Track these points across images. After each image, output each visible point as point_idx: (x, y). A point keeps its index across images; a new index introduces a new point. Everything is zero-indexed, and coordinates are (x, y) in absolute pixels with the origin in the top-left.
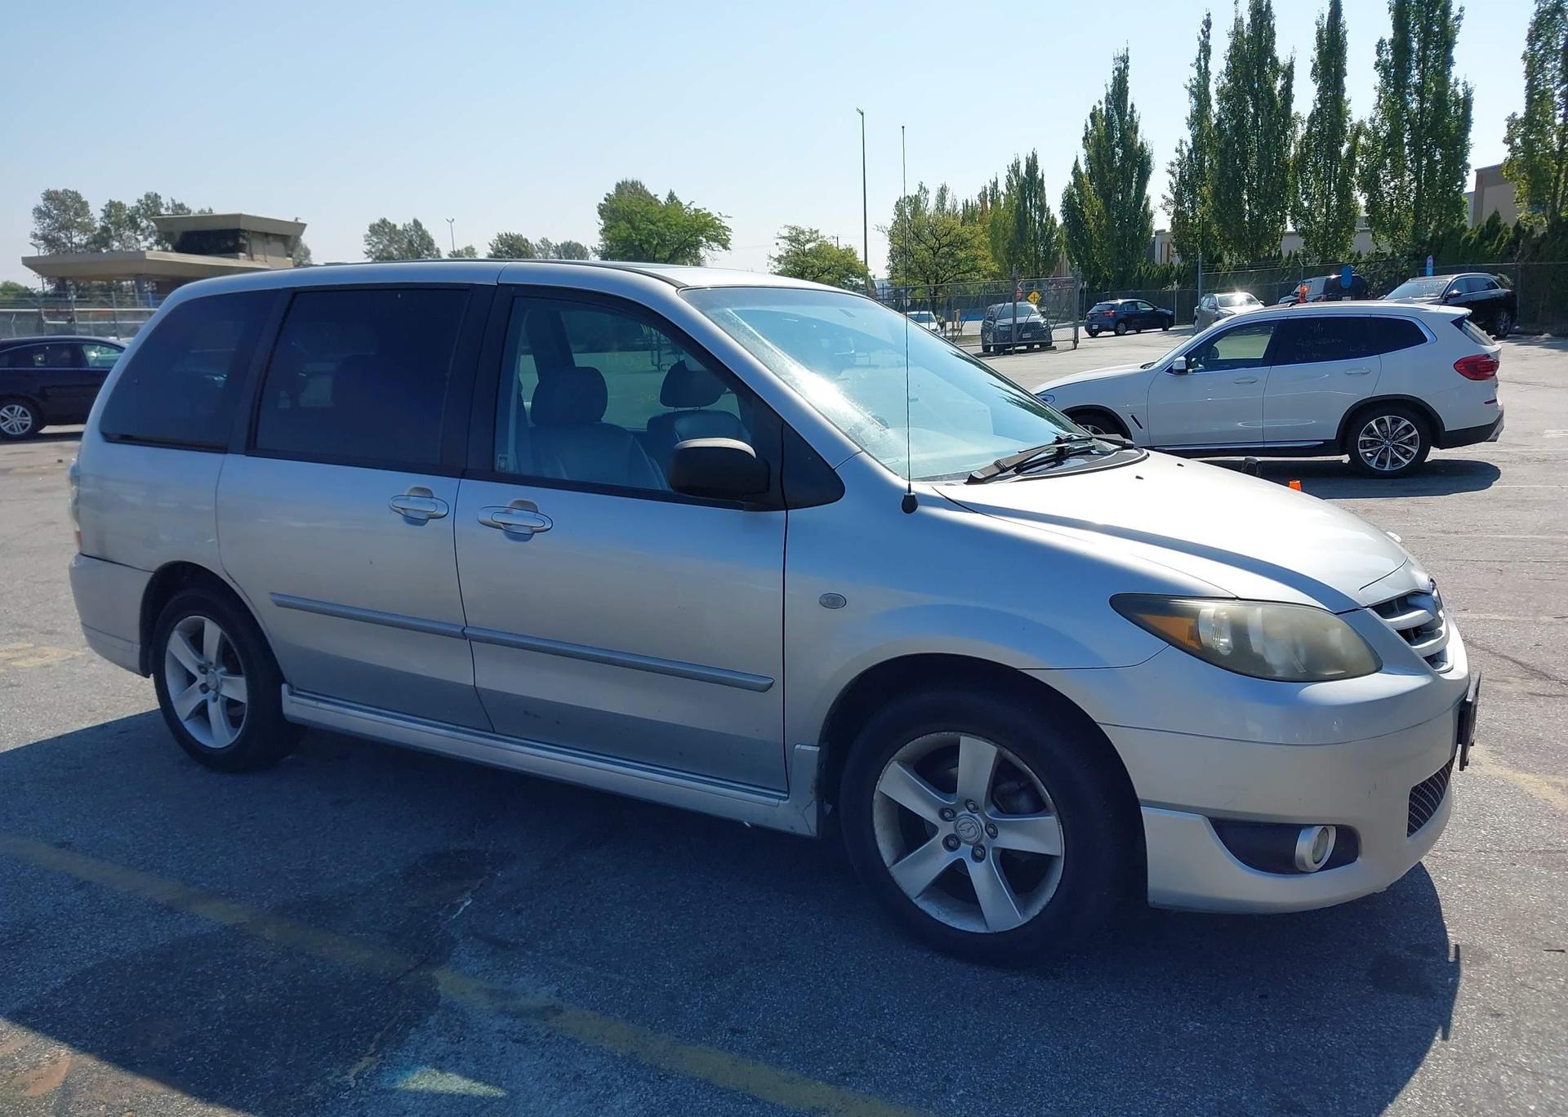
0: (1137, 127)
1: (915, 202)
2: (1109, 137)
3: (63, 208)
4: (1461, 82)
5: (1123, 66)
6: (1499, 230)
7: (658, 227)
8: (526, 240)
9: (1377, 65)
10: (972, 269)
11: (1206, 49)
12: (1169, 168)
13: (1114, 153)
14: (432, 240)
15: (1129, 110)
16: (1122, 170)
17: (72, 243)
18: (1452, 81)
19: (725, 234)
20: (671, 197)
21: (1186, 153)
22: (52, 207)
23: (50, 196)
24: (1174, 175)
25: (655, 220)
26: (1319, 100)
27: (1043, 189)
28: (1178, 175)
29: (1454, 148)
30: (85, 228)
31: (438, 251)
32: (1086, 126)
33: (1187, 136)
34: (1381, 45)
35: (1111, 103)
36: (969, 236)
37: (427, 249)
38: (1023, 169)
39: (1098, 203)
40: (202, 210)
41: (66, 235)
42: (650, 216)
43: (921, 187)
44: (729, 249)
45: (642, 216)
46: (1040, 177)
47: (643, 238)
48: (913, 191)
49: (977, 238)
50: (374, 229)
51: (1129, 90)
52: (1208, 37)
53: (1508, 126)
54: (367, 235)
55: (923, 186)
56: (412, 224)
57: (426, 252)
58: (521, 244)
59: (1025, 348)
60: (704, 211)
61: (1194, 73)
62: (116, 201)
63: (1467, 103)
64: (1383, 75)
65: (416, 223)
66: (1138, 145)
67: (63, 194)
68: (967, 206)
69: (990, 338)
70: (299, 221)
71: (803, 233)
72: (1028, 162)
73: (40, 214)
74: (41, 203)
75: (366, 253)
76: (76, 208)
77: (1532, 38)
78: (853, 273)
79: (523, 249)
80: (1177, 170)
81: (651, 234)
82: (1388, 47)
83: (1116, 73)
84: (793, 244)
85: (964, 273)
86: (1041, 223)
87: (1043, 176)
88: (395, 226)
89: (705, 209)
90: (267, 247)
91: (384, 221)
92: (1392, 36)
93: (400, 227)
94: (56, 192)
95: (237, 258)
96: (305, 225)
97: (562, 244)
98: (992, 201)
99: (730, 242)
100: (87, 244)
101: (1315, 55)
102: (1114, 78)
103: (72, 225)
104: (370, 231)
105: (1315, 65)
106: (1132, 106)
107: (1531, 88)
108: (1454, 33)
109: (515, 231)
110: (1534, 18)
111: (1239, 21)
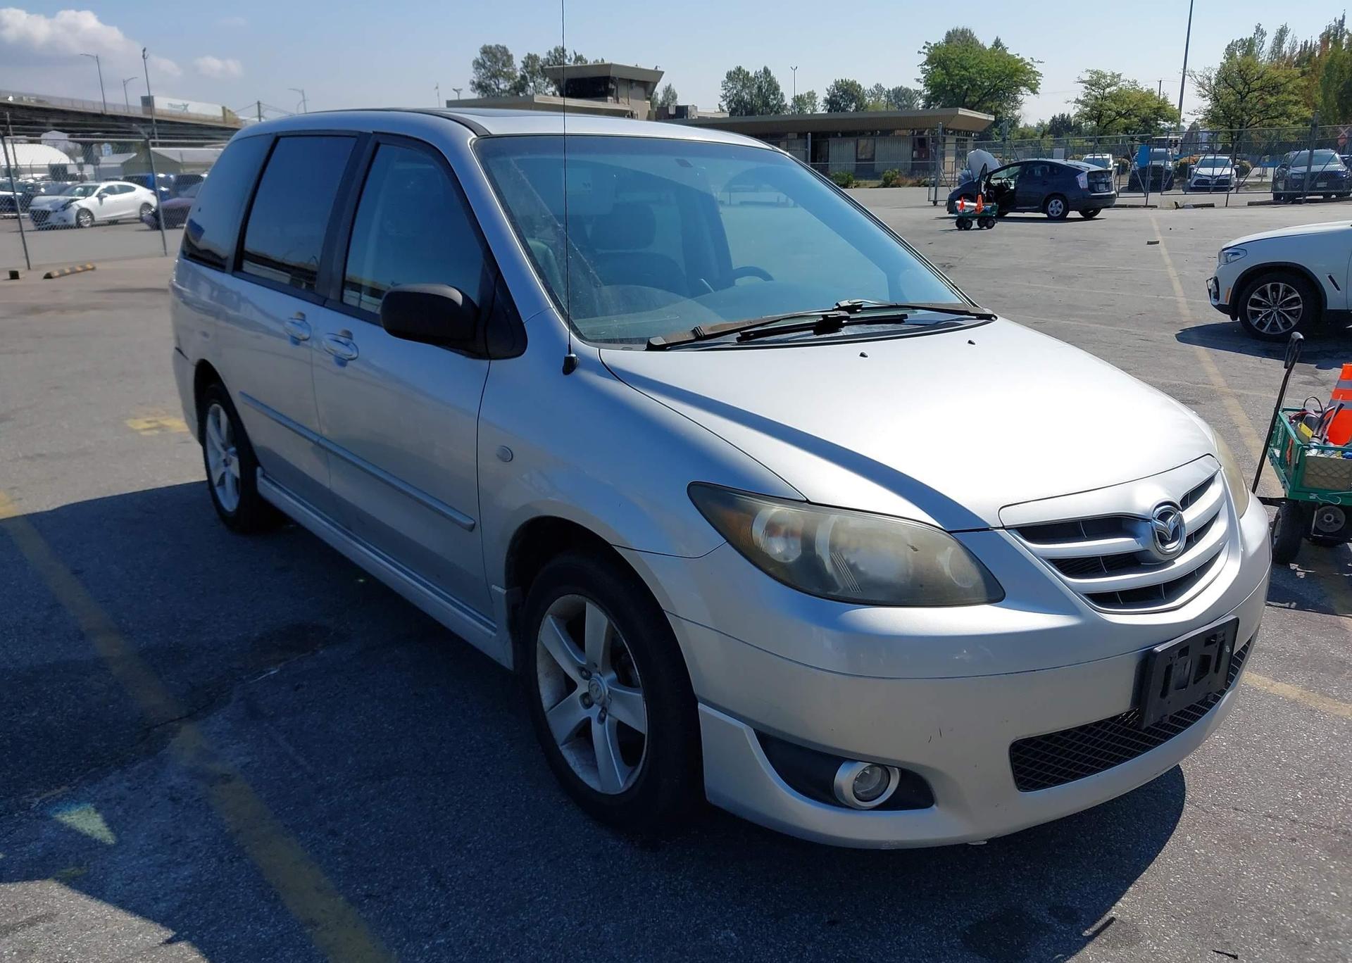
1: (1250, 45)
3: (494, 60)
7: (970, 72)
8: (859, 86)
10: (1281, 115)
14: (779, 86)
17: (498, 88)
19: (1034, 79)
20: (997, 43)
22: (486, 59)
23: (486, 51)
25: (968, 66)
30: (508, 77)
31: (782, 95)
36: (1283, 80)
37: (774, 94)
40: (597, 60)
41: (495, 83)
42: (964, 63)
43: (1258, 29)
44: (1037, 93)
45: (957, 63)
47: (955, 83)
48: (1248, 34)
49: (1293, 82)
50: (730, 76)
54: (724, 81)
55: (1261, 27)
56: (762, 71)
57: (772, 97)
58: (854, 89)
59: (1322, 197)
60: (1017, 57)
62: (533, 54)
65: (766, 71)
67: (495, 49)
68: (1305, 48)
69: (1281, 186)
70: (658, 69)
71: (1105, 77)
73: (478, 65)
74: (479, 55)
75: (722, 97)
76: (504, 61)
78: (1162, 117)
79: (856, 94)
81: (963, 79)
84: (1093, 88)
85: (1272, 118)
88: (748, 73)
89: (1018, 55)
90: (630, 92)
91: (739, 69)
93: (752, 74)
94: (490, 47)
95: (606, 101)
96: (663, 73)
97: (893, 90)
99: (1039, 86)
100: (510, 89)
103: (500, 74)
104: (727, 78)
109: (850, 78)
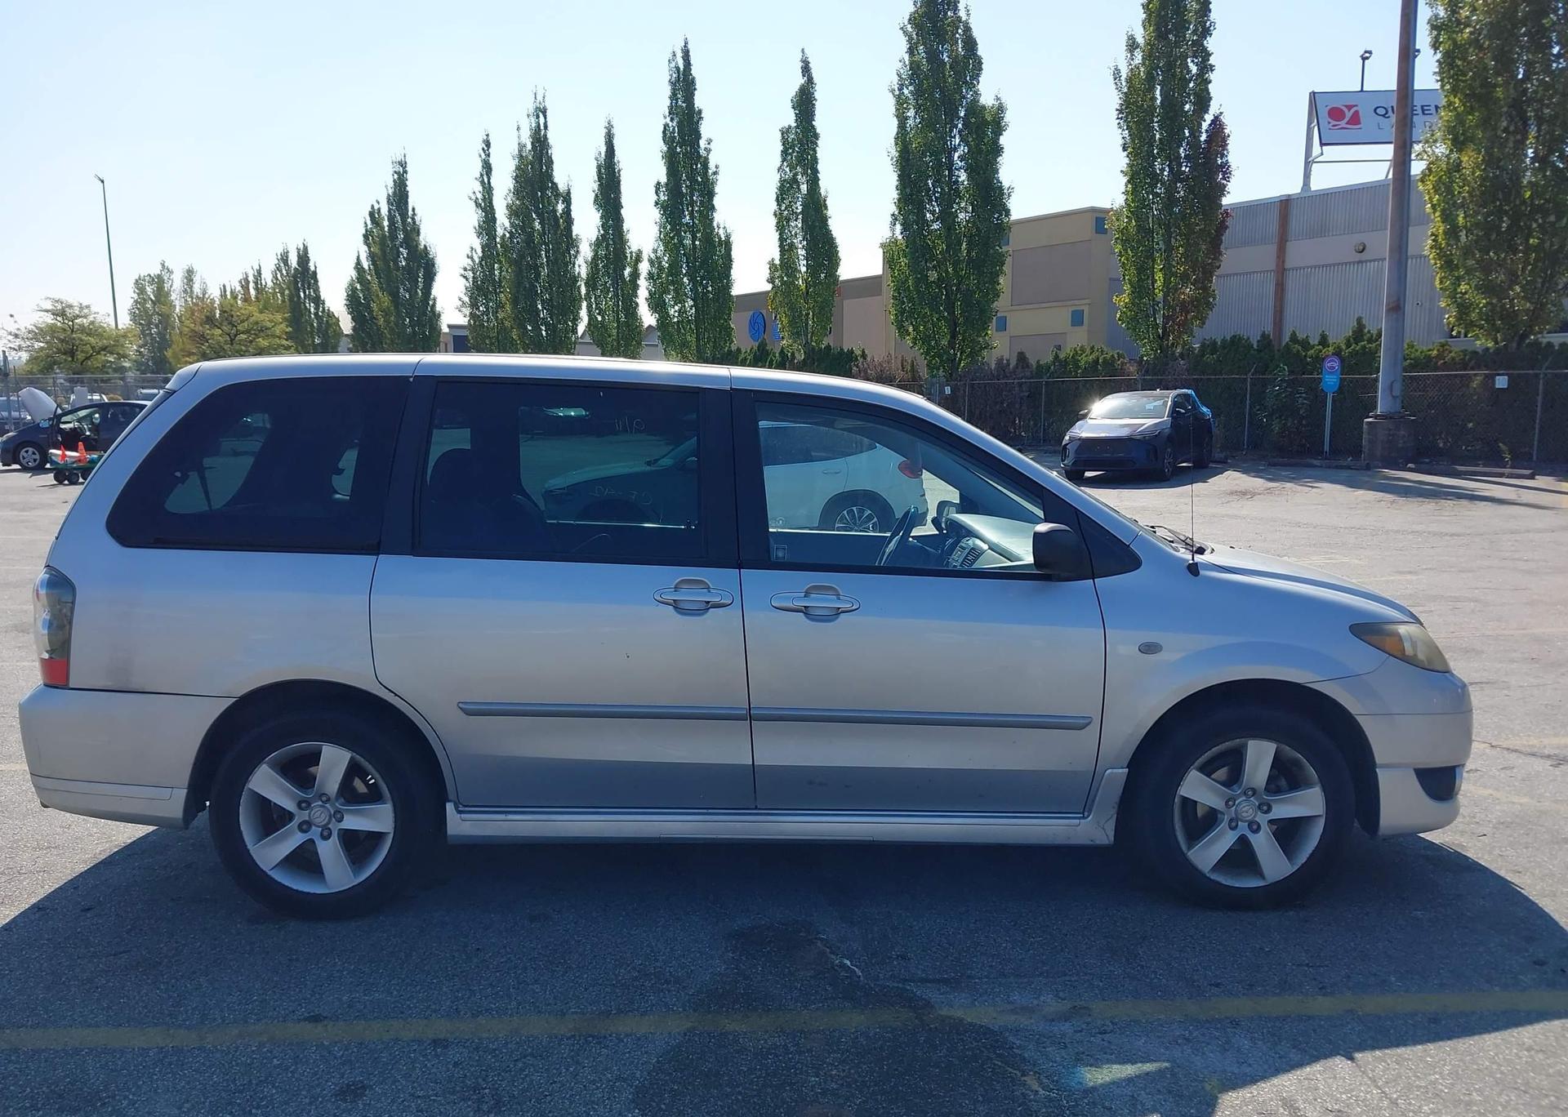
0: (419, 230)
1: (159, 282)
2: (393, 236)
4: (722, 226)
5: (402, 171)
6: (768, 354)
9: (657, 203)
11: (487, 167)
12: (463, 272)
13: (399, 253)
15: (410, 213)
16: (408, 269)
18: (715, 224)
21: (477, 261)
24: (467, 279)
26: (602, 227)
27: (316, 281)
28: (471, 280)
29: (722, 281)
32: (366, 223)
33: (477, 244)
34: (658, 185)
35: (392, 205)
36: (269, 325)
38: (293, 260)
39: (386, 300)
43: (163, 265)
46: (312, 268)
48: (155, 270)
51: (409, 194)
52: (489, 155)
53: (770, 269)
55: (166, 265)
61: (478, 188)
63: (727, 244)
64: (662, 212)
66: (422, 247)
71: (71, 306)
72: (298, 253)
77: (780, 200)
80: (470, 275)
82: (664, 189)
83: (396, 176)
84: (58, 318)
86: (316, 314)
87: (316, 267)
92: (666, 180)
98: (257, 289)
101: (596, 186)
102: (394, 181)
105: (596, 195)
106: (413, 209)
107: (782, 240)
108: (713, 183)
110: (779, 185)
111: (522, 147)
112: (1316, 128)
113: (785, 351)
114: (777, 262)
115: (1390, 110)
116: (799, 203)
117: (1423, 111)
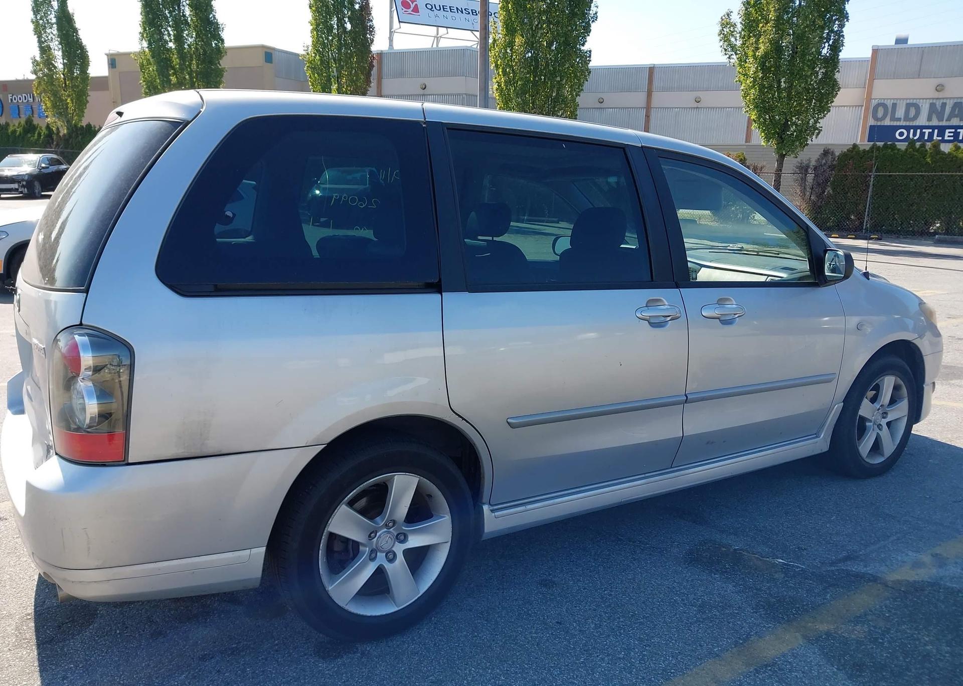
112: (395, 11)
113: (50, 126)
114: (38, 58)
115: (433, 6)
116: (52, 16)
117: (451, 9)
